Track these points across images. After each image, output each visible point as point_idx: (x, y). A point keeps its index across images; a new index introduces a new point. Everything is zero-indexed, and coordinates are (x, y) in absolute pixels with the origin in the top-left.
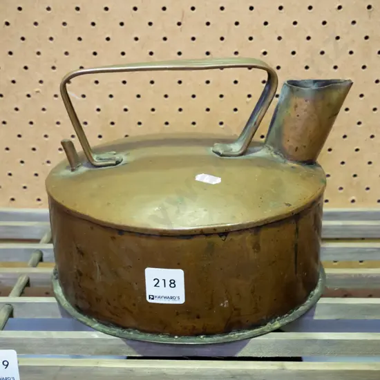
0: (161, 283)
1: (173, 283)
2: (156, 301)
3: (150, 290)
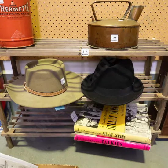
0: (114, 37)
1: (116, 37)
2: (112, 41)
3: (112, 39)
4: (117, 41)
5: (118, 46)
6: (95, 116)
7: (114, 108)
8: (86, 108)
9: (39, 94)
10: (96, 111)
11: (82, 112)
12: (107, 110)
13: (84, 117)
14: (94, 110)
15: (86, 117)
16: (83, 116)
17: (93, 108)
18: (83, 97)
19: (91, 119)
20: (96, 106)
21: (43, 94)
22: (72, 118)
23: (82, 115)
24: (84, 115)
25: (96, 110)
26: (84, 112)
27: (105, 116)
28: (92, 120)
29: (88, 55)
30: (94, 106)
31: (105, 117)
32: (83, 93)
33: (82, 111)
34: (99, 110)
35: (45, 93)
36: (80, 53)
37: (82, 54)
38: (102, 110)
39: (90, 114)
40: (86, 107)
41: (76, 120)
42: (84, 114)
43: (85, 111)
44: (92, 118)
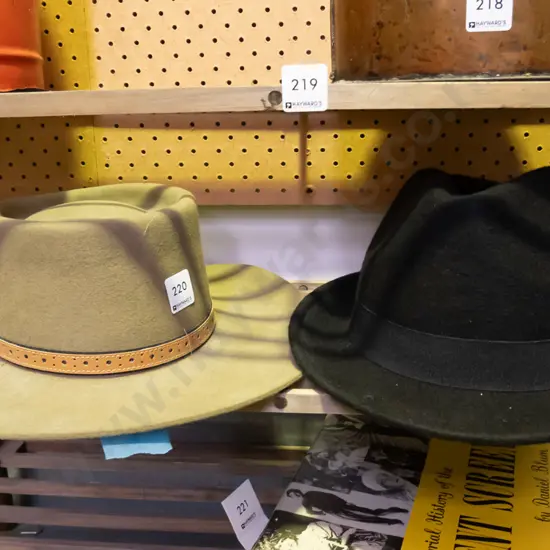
1: (499, 3)
2: (477, 28)
4: (508, 27)
5: (512, 56)
6: (376, 516)
7: (490, 474)
8: (319, 468)
9: (35, 359)
10: (379, 488)
11: (297, 492)
12: (444, 485)
13: (303, 523)
14: (369, 481)
15: (314, 521)
16: (303, 512)
17: (364, 469)
18: (297, 384)
19: (350, 532)
20: (378, 458)
21: (55, 362)
22: (235, 521)
23: (297, 508)
24: (308, 505)
25: (382, 484)
26: (306, 488)
27: (434, 518)
28: (351, 540)
29: (323, 108)
30: (369, 458)
31: (433, 526)
32: (299, 365)
33: (294, 485)
34: (395, 480)
35: (64, 356)
36: (276, 96)
37: (285, 98)
38: (416, 482)
39: (343, 502)
40: (325, 464)
41: (256, 538)
42: (310, 501)
43: (315, 484)
44: (355, 525)
